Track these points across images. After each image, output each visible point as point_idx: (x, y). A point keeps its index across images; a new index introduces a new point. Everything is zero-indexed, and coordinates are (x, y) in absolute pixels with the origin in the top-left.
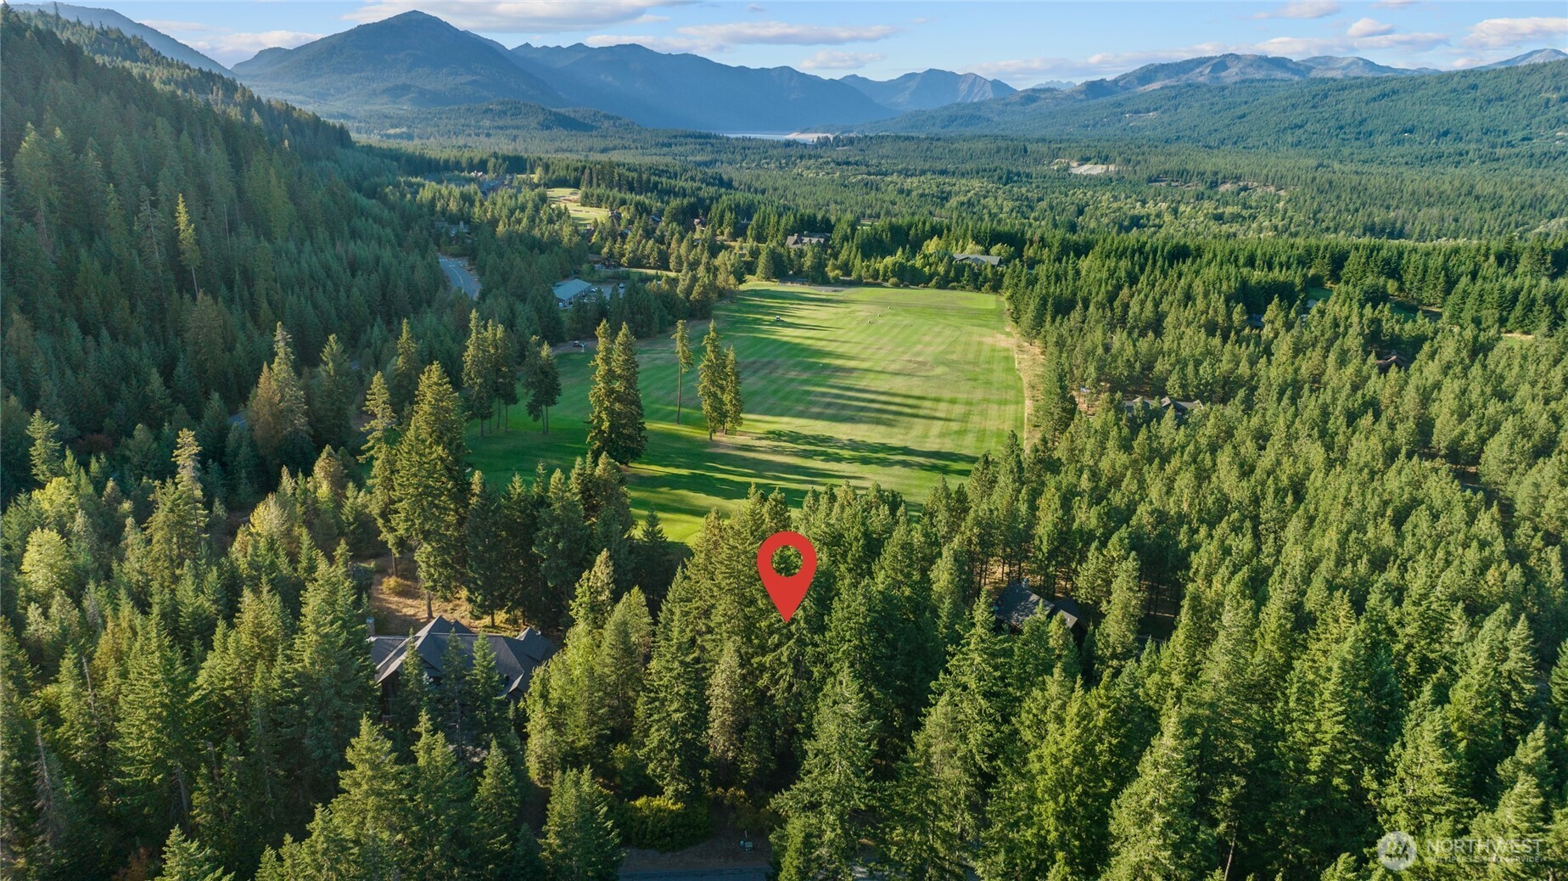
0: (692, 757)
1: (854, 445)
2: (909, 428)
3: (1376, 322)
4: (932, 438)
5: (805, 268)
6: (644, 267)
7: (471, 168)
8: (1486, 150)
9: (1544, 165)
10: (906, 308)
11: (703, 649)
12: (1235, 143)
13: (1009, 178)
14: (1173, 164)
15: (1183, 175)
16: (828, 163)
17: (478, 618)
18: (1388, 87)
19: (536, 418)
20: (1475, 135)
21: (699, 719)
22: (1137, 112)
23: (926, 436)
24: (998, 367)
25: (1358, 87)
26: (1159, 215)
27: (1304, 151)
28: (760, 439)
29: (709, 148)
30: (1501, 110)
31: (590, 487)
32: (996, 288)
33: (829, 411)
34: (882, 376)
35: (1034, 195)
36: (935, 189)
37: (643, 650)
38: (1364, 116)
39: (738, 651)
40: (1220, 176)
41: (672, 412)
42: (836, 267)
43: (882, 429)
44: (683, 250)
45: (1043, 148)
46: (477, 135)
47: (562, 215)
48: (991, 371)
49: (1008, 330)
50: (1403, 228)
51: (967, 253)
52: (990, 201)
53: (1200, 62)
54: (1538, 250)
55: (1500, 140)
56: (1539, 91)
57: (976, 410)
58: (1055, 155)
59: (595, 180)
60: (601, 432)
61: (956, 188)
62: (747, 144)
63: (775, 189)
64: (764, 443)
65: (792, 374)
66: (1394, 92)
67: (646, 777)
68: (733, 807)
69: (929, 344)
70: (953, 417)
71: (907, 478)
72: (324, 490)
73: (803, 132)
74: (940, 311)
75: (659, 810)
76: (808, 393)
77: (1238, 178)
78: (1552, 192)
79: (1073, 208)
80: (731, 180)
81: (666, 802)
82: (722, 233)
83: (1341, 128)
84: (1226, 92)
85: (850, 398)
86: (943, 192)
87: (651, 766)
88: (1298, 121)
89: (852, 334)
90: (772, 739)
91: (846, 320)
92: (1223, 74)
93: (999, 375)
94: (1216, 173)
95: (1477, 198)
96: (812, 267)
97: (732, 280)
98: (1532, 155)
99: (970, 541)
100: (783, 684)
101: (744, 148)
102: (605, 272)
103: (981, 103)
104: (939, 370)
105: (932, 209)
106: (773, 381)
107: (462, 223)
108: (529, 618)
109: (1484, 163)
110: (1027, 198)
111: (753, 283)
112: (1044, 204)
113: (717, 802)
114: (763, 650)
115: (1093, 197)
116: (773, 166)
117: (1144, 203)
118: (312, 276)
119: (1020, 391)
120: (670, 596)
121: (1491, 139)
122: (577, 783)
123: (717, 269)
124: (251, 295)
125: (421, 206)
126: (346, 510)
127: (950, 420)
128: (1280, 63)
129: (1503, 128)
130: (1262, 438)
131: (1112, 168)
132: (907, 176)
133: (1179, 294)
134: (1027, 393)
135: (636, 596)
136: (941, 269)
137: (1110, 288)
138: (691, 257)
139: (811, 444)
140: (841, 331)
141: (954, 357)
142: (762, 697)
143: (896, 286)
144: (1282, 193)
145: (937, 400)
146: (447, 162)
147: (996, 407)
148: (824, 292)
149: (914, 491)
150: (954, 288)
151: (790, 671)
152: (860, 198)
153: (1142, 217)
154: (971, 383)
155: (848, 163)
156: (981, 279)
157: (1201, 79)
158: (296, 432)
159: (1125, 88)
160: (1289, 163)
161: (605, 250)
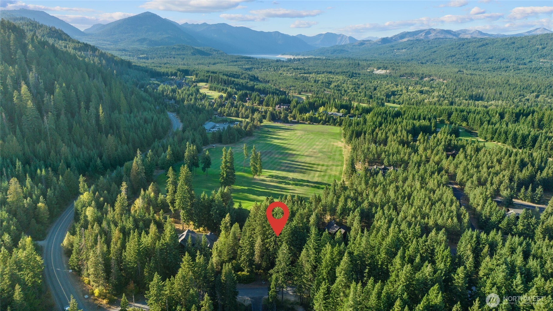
0: (251, 262)
1: (294, 180)
2: (309, 174)
3: (451, 140)
4: (315, 177)
5: (281, 118)
6: (231, 116)
7: (172, 75)
8: (516, 65)
9: (534, 72)
10: (312, 132)
11: (253, 238)
12: (432, 61)
13: (352, 75)
14: (408, 71)
15: (412, 75)
16: (291, 69)
17: (196, 229)
18: (484, 42)
19: (204, 172)
20: (513, 60)
21: (252, 254)
22: (398, 49)
23: (314, 177)
24: (337, 153)
25: (474, 42)
26: (401, 91)
27: (455, 65)
28: (267, 177)
29: (250, 63)
30: (522, 51)
31: (223, 195)
32: (340, 125)
33: (287, 169)
34: (303, 157)
35: (360, 83)
36: (327, 79)
37: (238, 238)
38: (476, 52)
39: (261, 238)
40: (424, 75)
41: (242, 169)
42: (291, 117)
43: (302, 174)
44: (243, 111)
45: (365, 63)
46: (170, 57)
47: (205, 97)
48: (335, 155)
49: (342, 140)
50: (482, 96)
51: (332, 112)
52: (345, 85)
53: (421, 31)
54: (511, 112)
55: (521, 62)
56: (535, 45)
57: (329, 168)
58: (369, 66)
59: (213, 80)
60: (224, 177)
61: (334, 80)
62: (263, 61)
63: (273, 81)
64: (268, 179)
65: (277, 156)
66: (487, 44)
67: (240, 267)
68: (260, 275)
69: (318, 145)
70: (322, 170)
71: (307, 190)
72: (152, 195)
73: (283, 55)
74: (322, 133)
75: (243, 274)
76: (281, 162)
77: (430, 76)
78: (534, 83)
79: (373, 88)
80: (258, 77)
81: (245, 273)
82: (255, 103)
83: (468, 57)
84: (430, 43)
85: (293, 164)
86: (329, 81)
87: (242, 264)
88: (453, 54)
89: (295, 142)
90: (270, 259)
91: (293, 137)
92: (429, 36)
93: (337, 157)
94: (423, 74)
95: (509, 85)
96: (283, 117)
97: (259, 123)
98: (531, 68)
99: (320, 210)
100: (272, 246)
101: (262, 63)
102: (220, 119)
103: (345, 45)
104: (320, 155)
105: (325, 88)
106: (271, 158)
107: (173, 100)
108: (209, 229)
109: (515, 71)
110: (358, 84)
111: (266, 122)
112: (363, 86)
113: (257, 274)
114: (267, 238)
115: (380, 83)
116: (272, 70)
117: (397, 85)
118: (135, 125)
119: (343, 162)
120: (245, 225)
121: (519, 62)
122: (228, 266)
123: (254, 119)
124: (119, 132)
125: (159, 94)
126: (159, 200)
127: (321, 172)
128: (449, 32)
129: (523, 58)
130: (405, 180)
131: (388, 71)
132: (318, 74)
133: (393, 130)
134: (345, 163)
135: (236, 225)
136: (324, 118)
137: (373, 128)
138: (246, 113)
139: (281, 179)
140: (292, 141)
141: (325, 150)
142: (267, 249)
143: (309, 124)
144: (445, 81)
145: (318, 165)
146: (163, 73)
147: (335, 167)
148: (287, 126)
149: (309, 194)
150: (327, 125)
151: (274, 243)
152: (301, 84)
153: (396, 91)
154: (329, 159)
155: (298, 69)
156: (336, 121)
157: (421, 37)
158: (142, 178)
159: (395, 40)
160: (448, 70)
161: (219, 110)
